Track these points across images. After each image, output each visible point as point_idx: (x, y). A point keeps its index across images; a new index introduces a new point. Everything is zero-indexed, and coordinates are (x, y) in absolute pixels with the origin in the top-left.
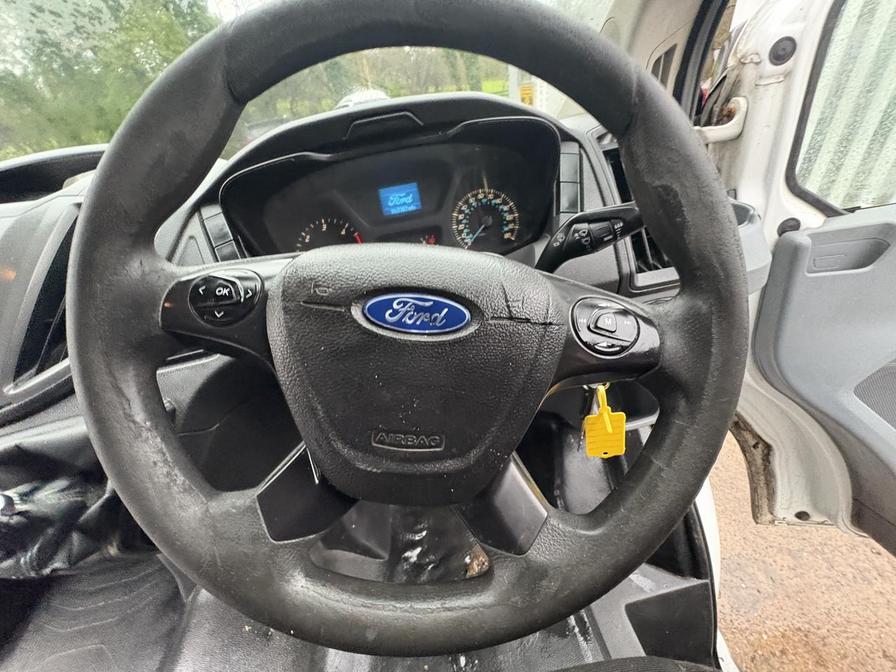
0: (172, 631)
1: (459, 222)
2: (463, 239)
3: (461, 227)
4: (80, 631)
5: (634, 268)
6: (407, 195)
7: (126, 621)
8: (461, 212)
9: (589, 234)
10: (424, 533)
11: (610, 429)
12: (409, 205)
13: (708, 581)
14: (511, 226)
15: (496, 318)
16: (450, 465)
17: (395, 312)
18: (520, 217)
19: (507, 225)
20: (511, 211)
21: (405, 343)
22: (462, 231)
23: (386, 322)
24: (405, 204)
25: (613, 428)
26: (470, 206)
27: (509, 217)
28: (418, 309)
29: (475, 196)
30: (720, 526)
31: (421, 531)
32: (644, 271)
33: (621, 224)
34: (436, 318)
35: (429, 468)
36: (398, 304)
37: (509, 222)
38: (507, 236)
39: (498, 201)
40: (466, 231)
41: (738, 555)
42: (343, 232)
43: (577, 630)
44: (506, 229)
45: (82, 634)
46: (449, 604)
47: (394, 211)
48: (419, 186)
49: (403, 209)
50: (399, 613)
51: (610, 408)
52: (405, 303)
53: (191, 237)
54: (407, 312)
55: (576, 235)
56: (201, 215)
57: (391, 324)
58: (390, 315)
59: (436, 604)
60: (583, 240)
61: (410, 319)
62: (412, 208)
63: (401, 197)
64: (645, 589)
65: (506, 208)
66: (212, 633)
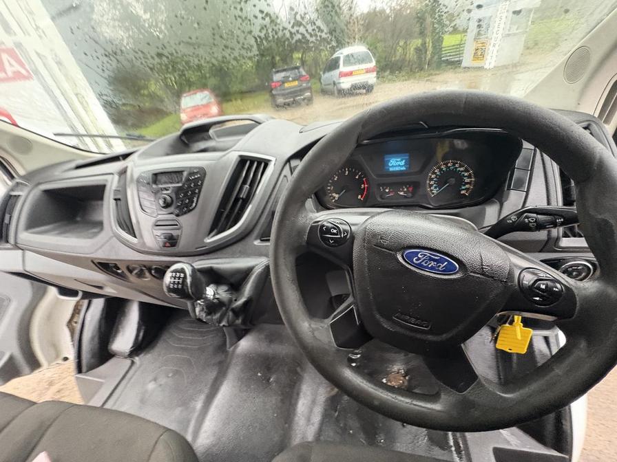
0: (220, 363)
1: (431, 179)
2: (431, 190)
3: (432, 183)
4: (182, 348)
5: (561, 234)
6: (402, 160)
7: (201, 350)
8: (434, 173)
9: (536, 221)
10: (359, 356)
11: (519, 337)
12: (402, 166)
13: (567, 457)
14: (467, 186)
15: (474, 273)
16: (430, 337)
17: (419, 259)
18: (475, 181)
19: (464, 185)
20: (469, 177)
21: (422, 276)
22: (432, 185)
23: (413, 263)
24: (399, 165)
25: (522, 336)
26: (441, 170)
27: (467, 180)
28: (431, 259)
29: (446, 164)
30: (588, 425)
31: (357, 354)
32: (569, 237)
33: (562, 220)
34: (440, 266)
35: (419, 336)
36: (421, 255)
37: (467, 183)
38: (463, 192)
39: (462, 169)
40: (435, 185)
41: (600, 452)
42: (357, 177)
43: (453, 449)
44: (463, 188)
45: (184, 349)
46: (415, 402)
47: (391, 169)
48: (410, 156)
49: (397, 169)
50: (389, 398)
51: (522, 324)
52: (425, 255)
53: (285, 176)
54: (425, 260)
55: (526, 220)
56: (290, 164)
57: (416, 264)
58: (416, 260)
59: (408, 400)
60: (531, 224)
61: (426, 263)
62: (404, 168)
63: (397, 161)
64: (511, 443)
65: (466, 174)
66: (242, 371)
